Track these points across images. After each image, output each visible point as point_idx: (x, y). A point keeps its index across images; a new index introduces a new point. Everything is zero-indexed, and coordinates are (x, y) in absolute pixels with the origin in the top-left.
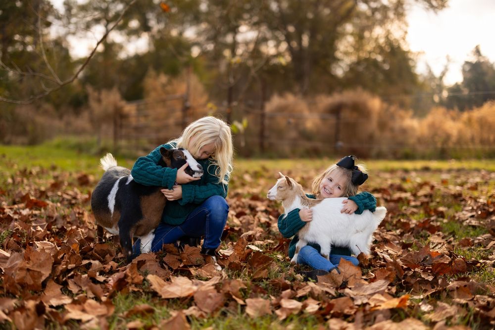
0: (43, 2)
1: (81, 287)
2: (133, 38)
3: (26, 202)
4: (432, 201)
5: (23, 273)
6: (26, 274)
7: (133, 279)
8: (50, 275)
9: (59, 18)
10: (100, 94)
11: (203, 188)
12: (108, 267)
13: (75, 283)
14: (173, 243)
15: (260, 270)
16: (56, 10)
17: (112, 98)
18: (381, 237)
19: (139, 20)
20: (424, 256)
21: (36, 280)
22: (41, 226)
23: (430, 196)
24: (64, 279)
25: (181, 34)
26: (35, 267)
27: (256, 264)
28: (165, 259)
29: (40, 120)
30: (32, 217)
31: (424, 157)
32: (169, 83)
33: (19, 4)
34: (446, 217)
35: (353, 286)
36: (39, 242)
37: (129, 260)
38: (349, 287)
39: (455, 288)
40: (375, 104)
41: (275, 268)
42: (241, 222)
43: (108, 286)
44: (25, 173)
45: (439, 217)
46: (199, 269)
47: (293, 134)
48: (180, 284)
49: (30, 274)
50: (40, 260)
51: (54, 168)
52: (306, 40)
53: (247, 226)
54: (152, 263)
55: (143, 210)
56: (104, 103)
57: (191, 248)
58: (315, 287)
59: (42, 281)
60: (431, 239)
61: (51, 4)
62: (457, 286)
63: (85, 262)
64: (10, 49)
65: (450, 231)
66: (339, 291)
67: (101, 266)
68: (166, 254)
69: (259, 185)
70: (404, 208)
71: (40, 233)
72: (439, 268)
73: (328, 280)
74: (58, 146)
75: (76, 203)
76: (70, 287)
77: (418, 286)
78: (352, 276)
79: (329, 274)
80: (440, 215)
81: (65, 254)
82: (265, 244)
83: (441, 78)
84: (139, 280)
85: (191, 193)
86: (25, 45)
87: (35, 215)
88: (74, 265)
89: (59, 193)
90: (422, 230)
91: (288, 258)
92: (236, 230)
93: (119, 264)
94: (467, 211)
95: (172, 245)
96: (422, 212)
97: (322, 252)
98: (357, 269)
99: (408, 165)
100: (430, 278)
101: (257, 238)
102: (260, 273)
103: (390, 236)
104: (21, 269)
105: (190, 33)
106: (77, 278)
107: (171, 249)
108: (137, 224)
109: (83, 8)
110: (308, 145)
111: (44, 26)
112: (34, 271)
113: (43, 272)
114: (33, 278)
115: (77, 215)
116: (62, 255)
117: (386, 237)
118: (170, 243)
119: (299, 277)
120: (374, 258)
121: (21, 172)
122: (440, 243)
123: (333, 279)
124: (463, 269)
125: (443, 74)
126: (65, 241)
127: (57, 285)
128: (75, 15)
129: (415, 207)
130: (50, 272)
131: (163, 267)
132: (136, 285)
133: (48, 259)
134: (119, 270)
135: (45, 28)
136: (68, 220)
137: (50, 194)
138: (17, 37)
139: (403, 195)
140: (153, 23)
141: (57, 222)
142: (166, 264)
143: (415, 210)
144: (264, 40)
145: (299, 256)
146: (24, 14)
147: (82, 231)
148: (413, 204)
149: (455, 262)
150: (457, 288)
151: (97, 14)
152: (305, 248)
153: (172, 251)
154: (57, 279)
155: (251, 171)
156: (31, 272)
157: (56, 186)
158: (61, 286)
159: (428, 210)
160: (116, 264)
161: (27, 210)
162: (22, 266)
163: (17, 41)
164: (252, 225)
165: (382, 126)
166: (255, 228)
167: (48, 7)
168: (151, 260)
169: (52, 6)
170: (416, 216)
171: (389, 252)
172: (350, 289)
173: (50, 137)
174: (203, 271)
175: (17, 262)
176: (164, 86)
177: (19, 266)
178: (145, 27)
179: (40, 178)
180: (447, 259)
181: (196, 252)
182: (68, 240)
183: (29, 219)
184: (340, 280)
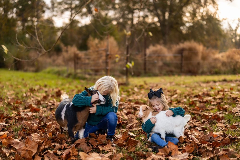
0: (41, 1)
1: (50, 158)
2: (84, 17)
3: (30, 108)
4: (222, 102)
5: (24, 152)
6: (26, 152)
7: (73, 154)
8: (37, 152)
9: (48, 9)
10: (67, 48)
11: (106, 108)
12: (63, 146)
13: (47, 156)
14: (94, 133)
15: (131, 147)
16: (47, 5)
17: (73, 50)
18: (193, 125)
19: (87, 9)
20: (210, 137)
21: (31, 155)
22: (35, 123)
23: (221, 99)
24: (43, 154)
25: (106, 15)
26: (30, 148)
27: (130, 144)
28: (89, 141)
29: (40, 59)
30: (33, 117)
31: (225, 73)
32: (99, 42)
33: (30, 3)
34: (228, 111)
35: (173, 155)
36: (33, 134)
37: (73, 142)
38: (172, 155)
39: (221, 155)
40: (200, 48)
41: (139, 145)
42: (128, 117)
43: (63, 156)
44: (32, 90)
45: (224, 111)
46: (105, 147)
47: (160, 63)
48: (94, 157)
49: (28, 152)
50: (32, 145)
51: (46, 86)
52: (167, 15)
53: (131, 120)
54: (84, 143)
55: (78, 119)
56: (69, 52)
57: (102, 135)
58: (155, 157)
59: (33, 155)
60: (217, 125)
61: (45, 2)
62: (222, 154)
63: (53, 144)
64: (26, 24)
65: (228, 119)
66: (167, 157)
67: (60, 146)
68: (90, 139)
69: (141, 93)
70: (208, 106)
71: (35, 127)
72: (215, 144)
73: (164, 151)
74: (49, 72)
75: (53, 108)
76: (45, 158)
77: (205, 153)
78: (174, 149)
79: (164, 148)
80: (224, 110)
81: (44, 140)
82: (138, 130)
83: (236, 30)
84: (76, 154)
85: (100, 110)
86: (33, 22)
87: (34, 116)
88: (48, 146)
89: (46, 102)
90: (214, 120)
91: (147, 138)
92: (125, 123)
93: (69, 144)
94: (238, 107)
95: (93, 134)
96: (216, 108)
97: (162, 137)
98: (176, 146)
99: (216, 78)
100: (211, 149)
101: (134, 127)
102: (132, 149)
103: (197, 124)
104: (24, 150)
105: (111, 14)
106: (48, 154)
107: (93, 135)
108: (75, 125)
109: (60, 3)
110: (168, 69)
111: (42, 12)
112: (29, 150)
113: (33, 151)
114: (29, 154)
115: (53, 115)
116: (43, 141)
117: (195, 125)
118: (93, 133)
119: (150, 149)
120: (187, 138)
121: (30, 89)
122: (221, 127)
123: (165, 151)
124: (229, 142)
125: (237, 28)
126: (46, 131)
127: (39, 157)
128: (56, 7)
129: (214, 105)
130: (36, 151)
131: (88, 145)
132: (75, 156)
133: (36, 145)
134: (68, 148)
135: (42, 13)
136: (49, 118)
137: (42, 102)
138: (29, 19)
139: (209, 98)
140: (93, 9)
141: (44, 119)
142: (90, 144)
143: (213, 107)
144: (147, 16)
145: (151, 138)
146: (32, 7)
147: (53, 126)
148: (213, 103)
149: (224, 139)
150: (222, 155)
151: (66, 6)
152: (153, 135)
153: (93, 136)
154: (39, 154)
155: (139, 84)
156: (28, 151)
157: (45, 98)
158: (41, 158)
159: (220, 107)
160: (67, 145)
161: (31, 113)
162: (24, 148)
163: (29, 21)
164: (133, 119)
165: (204, 58)
166: (134, 120)
167: (43, 4)
168: (83, 142)
169: (45, 3)
170: (213, 111)
171: (195, 134)
172: (172, 156)
173: (45, 68)
174: (106, 147)
175: (22, 146)
176: (97, 45)
177: (22, 148)
178: (90, 11)
179: (39, 92)
180: (221, 138)
181: (104, 137)
182: (47, 130)
183: (31, 118)
184: (168, 151)
